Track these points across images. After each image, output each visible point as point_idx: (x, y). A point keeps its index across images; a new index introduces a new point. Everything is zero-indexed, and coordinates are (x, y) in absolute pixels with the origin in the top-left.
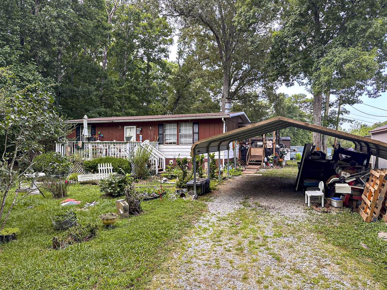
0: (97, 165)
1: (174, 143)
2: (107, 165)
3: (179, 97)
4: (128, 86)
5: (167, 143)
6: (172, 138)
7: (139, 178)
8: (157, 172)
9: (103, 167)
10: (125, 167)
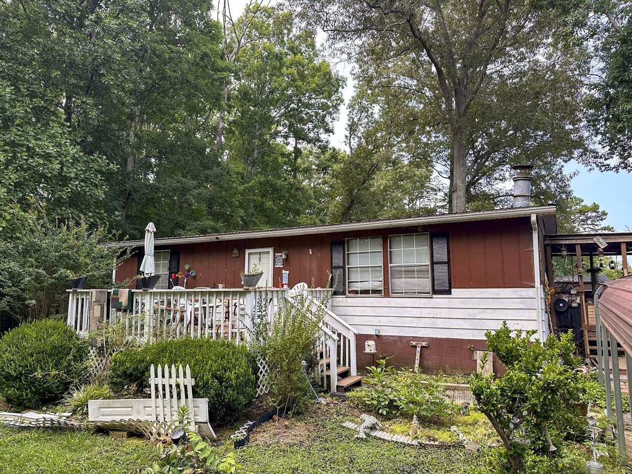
0: (147, 369)
1: (375, 292)
2: (177, 370)
3: (352, 201)
4: (261, 183)
5: (356, 292)
6: (369, 276)
7: (281, 410)
8: (335, 382)
9: (163, 376)
10: (238, 378)
